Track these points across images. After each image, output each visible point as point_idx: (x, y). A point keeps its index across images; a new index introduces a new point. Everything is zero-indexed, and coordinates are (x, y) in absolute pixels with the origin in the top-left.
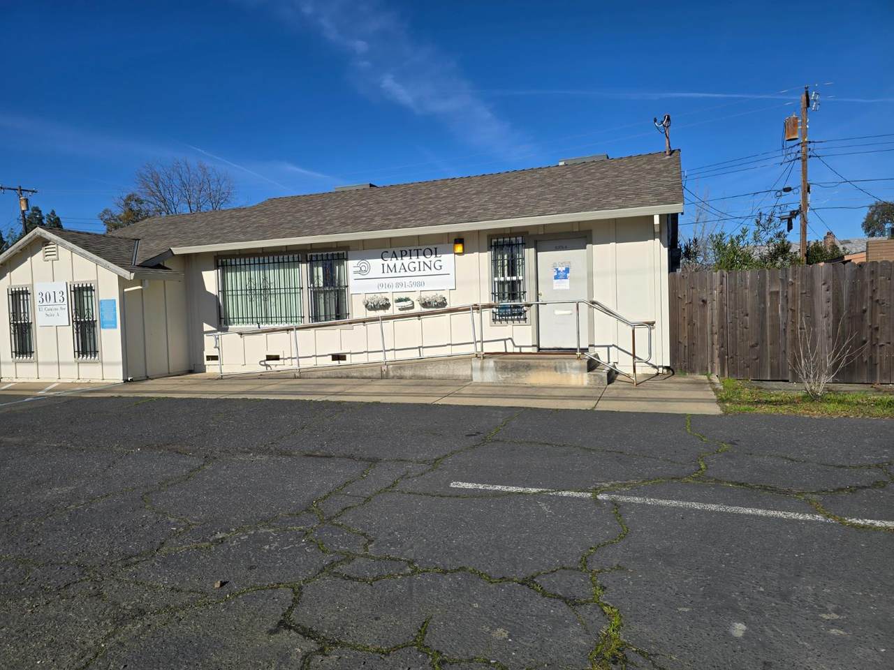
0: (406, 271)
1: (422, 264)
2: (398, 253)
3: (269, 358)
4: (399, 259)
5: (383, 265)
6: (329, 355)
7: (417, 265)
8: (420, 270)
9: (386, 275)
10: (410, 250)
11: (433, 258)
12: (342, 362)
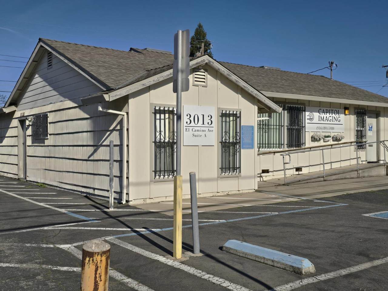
0: (328, 121)
1: (333, 117)
2: (325, 111)
3: (264, 171)
4: (325, 114)
5: (319, 116)
6: (294, 168)
7: (331, 118)
8: (333, 121)
9: (320, 122)
10: (330, 110)
11: (337, 116)
12: (300, 173)
